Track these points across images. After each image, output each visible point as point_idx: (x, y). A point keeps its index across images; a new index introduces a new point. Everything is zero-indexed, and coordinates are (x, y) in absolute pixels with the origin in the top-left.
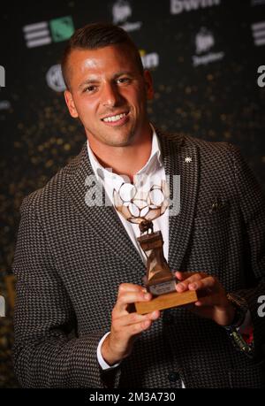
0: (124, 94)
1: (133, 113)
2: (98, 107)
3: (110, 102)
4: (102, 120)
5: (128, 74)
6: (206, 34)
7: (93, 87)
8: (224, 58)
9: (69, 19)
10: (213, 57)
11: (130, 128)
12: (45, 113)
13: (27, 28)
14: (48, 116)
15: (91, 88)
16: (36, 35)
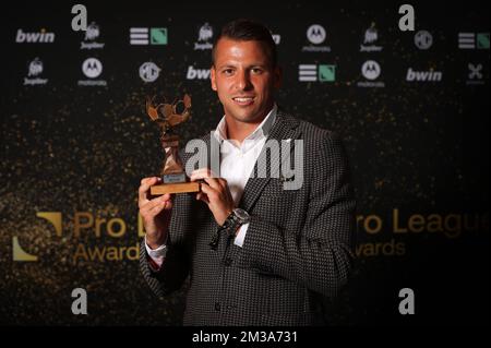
4: (234, 99)
5: (261, 66)
7: (231, 70)
9: (165, 30)
12: (131, 96)
13: (133, 30)
15: (230, 71)
16: (138, 36)
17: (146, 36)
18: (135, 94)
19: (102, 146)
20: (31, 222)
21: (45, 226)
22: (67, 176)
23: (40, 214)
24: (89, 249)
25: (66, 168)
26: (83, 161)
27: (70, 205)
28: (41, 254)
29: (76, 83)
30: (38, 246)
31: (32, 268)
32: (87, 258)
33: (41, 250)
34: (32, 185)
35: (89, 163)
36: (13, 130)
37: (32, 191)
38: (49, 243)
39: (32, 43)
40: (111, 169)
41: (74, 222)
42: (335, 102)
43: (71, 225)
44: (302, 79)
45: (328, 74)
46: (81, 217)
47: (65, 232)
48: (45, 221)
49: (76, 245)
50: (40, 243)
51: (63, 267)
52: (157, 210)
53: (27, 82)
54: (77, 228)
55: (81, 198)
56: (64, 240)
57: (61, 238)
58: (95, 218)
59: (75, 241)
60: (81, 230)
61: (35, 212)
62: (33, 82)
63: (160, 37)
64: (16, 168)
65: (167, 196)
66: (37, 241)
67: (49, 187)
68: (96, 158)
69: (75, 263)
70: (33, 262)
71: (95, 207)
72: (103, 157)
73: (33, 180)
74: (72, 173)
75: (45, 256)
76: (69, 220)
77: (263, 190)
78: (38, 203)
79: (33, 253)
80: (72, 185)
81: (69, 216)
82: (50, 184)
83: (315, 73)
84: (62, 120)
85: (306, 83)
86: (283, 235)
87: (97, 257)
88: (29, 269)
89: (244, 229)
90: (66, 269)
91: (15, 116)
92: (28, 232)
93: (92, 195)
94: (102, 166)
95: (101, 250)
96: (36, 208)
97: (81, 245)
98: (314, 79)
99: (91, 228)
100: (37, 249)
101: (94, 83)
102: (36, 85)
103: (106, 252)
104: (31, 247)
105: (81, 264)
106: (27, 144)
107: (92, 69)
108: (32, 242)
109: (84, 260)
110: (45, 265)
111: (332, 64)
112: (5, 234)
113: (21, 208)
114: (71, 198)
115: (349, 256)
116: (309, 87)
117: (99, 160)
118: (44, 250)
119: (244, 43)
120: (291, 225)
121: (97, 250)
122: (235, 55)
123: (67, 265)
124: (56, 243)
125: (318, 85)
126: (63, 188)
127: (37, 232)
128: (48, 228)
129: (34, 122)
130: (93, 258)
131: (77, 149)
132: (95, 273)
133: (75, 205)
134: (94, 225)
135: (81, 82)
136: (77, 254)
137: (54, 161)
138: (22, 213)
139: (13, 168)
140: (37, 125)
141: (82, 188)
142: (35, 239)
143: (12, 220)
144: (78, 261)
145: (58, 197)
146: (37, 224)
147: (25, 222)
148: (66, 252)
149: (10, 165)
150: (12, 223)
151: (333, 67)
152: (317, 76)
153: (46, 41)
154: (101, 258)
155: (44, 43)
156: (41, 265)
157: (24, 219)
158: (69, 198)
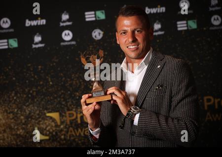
0: (137, 38)
1: (141, 46)
2: (126, 41)
3: (130, 40)
4: (127, 47)
5: (141, 29)
6: (158, 24)
7: (125, 32)
8: (165, 34)
9: (104, 11)
10: (160, 33)
11: (138, 52)
12: (89, 48)
13: (86, 13)
14: (91, 49)
15: (124, 33)
16: (90, 16)
17: (94, 16)
18: (91, 47)
19: (77, 76)
20: (44, 119)
21: (51, 120)
22: (60, 93)
23: (48, 115)
24: (76, 130)
25: (59, 89)
26: (68, 84)
27: (63, 108)
28: (51, 135)
29: (60, 44)
30: (49, 131)
31: (46, 143)
32: (75, 135)
33: (50, 133)
34: (42, 100)
35: (71, 85)
36: (29, 72)
37: (43, 102)
38: (54, 129)
39: (34, 26)
40: (83, 87)
41: (66, 117)
42: (198, 39)
43: (64, 118)
44: (179, 29)
45: (193, 25)
46: (69, 114)
47: (62, 123)
48: (51, 118)
49: (68, 129)
50: (49, 129)
51: (63, 141)
52: (91, 111)
53: (34, 46)
54: (68, 119)
55: (69, 104)
56: (62, 126)
57: (60, 126)
58: (77, 113)
59: (67, 126)
60: (70, 120)
61: (45, 114)
62: (37, 46)
63: (101, 15)
64: (33, 91)
65: (95, 103)
66: (48, 129)
67: (51, 100)
68: (74, 82)
69: (68, 138)
70: (46, 140)
71: (76, 108)
72: (78, 82)
73: (42, 97)
74: (62, 91)
75: (53, 136)
76: (63, 116)
77: (147, 94)
78: (46, 109)
79: (46, 135)
80: (63, 98)
81: (63, 114)
82: (52, 98)
83: (185, 25)
84: (54, 64)
85: (181, 31)
86: (158, 117)
87: (80, 134)
88: (45, 143)
89: (137, 116)
90: (64, 142)
91: (29, 65)
92: (42, 124)
93: (74, 102)
94: (78, 86)
95: (82, 130)
96: (45, 111)
97: (71, 129)
98: (186, 28)
99: (75, 119)
100: (48, 133)
101: (69, 43)
102: (39, 48)
103: (85, 131)
104: (45, 132)
105: (72, 138)
106: (37, 78)
107: (67, 36)
108: (45, 129)
109: (73, 136)
110: (53, 141)
111: (195, 19)
112: (30, 127)
113: (38, 112)
114: (64, 105)
115: (195, 125)
116: (183, 33)
117: (76, 83)
118: (52, 133)
119: (130, 17)
120: (163, 111)
121: (80, 130)
122: (126, 24)
123: (65, 139)
124: (58, 129)
125: (189, 32)
126: (59, 99)
127: (47, 124)
128: (53, 121)
129: (40, 67)
130: (78, 135)
131: (64, 79)
132: (80, 142)
133: (66, 108)
134: (77, 117)
135: (62, 44)
136: (69, 133)
137: (52, 86)
138: (38, 114)
139: (31, 92)
140: (41, 68)
141: (69, 99)
142: (46, 127)
143: (34, 119)
144: (70, 137)
145: (57, 104)
146: (47, 120)
147: (40, 119)
148: (63, 133)
149: (29, 91)
150: (33, 121)
151: (195, 21)
152: (187, 26)
153: (42, 24)
154: (82, 134)
155: (40, 25)
156: (51, 141)
157: (40, 118)
158: (62, 104)
